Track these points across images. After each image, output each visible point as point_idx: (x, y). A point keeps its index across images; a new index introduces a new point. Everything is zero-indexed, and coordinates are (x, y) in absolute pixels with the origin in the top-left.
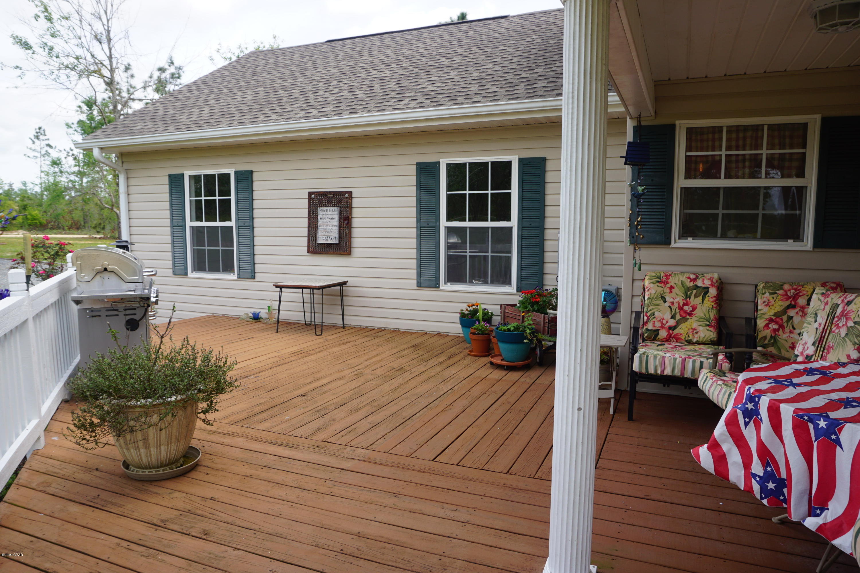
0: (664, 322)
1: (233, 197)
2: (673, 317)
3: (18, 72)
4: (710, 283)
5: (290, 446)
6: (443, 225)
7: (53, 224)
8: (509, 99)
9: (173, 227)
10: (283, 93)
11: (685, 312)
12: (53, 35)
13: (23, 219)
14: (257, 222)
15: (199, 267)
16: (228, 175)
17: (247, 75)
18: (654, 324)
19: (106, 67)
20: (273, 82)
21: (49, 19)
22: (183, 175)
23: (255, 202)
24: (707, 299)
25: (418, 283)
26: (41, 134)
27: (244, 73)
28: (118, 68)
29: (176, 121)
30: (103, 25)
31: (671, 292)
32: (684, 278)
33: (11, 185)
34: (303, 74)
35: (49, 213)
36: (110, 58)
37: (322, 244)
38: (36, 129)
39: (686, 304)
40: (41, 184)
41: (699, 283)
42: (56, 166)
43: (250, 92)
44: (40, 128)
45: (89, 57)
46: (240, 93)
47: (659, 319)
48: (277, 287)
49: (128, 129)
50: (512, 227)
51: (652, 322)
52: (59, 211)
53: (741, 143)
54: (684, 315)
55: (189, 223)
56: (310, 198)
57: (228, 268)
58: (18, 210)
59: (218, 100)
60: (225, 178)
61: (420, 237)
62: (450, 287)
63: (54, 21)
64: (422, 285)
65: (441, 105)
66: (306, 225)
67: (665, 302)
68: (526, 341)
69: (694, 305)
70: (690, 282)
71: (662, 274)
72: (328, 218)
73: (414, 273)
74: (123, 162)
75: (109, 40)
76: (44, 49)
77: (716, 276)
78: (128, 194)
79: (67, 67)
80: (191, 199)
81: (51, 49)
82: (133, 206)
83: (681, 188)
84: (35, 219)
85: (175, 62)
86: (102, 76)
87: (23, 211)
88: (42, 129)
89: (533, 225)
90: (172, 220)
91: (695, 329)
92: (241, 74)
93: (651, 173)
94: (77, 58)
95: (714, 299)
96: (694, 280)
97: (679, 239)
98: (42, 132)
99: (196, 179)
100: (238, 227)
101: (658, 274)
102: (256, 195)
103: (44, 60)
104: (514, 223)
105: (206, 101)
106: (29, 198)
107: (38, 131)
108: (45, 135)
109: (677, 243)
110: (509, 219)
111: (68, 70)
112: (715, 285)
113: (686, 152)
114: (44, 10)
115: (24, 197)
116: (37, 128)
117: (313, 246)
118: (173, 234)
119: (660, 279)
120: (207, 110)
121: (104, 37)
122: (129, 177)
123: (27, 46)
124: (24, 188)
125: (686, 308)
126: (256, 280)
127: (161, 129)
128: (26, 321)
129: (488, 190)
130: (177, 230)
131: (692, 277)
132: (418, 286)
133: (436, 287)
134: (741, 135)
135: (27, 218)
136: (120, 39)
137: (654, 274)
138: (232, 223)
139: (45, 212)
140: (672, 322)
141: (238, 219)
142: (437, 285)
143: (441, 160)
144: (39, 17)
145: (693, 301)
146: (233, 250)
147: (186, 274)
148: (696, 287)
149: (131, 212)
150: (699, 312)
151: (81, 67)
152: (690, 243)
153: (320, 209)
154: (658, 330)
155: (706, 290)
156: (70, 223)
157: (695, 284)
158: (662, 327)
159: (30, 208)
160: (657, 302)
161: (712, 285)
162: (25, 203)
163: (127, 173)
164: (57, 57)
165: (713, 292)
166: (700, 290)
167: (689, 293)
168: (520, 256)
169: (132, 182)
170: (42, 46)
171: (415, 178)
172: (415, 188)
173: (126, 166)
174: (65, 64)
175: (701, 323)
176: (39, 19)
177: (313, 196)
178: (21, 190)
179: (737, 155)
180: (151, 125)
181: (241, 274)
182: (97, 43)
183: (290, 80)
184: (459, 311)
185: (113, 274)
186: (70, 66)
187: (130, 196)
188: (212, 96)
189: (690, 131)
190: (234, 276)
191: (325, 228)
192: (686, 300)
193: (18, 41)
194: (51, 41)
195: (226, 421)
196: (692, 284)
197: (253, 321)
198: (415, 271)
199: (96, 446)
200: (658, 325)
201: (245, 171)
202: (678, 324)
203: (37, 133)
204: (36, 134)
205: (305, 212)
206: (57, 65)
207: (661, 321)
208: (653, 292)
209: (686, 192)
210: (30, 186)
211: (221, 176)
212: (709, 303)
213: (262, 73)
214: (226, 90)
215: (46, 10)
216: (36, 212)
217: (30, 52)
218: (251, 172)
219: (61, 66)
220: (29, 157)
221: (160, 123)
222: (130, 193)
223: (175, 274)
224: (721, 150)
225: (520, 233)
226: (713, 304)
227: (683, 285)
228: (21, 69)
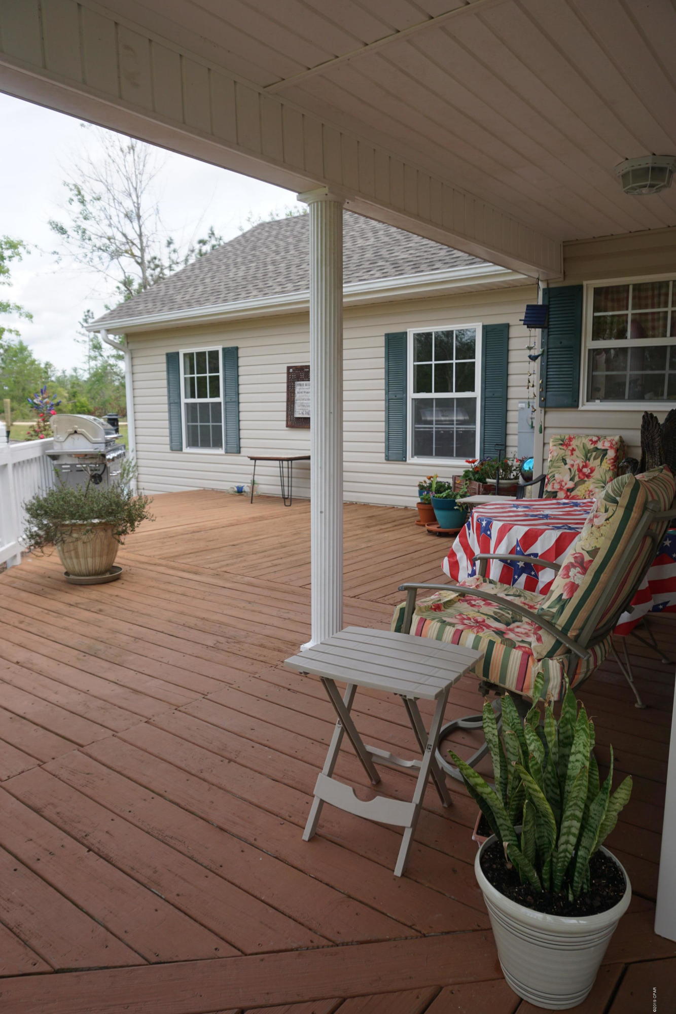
0: (563, 484)
1: (221, 374)
2: (572, 479)
3: (56, 257)
4: (609, 445)
5: (196, 573)
6: (410, 397)
7: (100, 411)
8: (467, 265)
9: (170, 404)
10: (271, 268)
11: (584, 474)
12: (86, 218)
13: (72, 406)
14: (242, 398)
15: (193, 443)
16: (217, 352)
17: (247, 250)
18: (553, 486)
19: (137, 246)
20: (267, 255)
21: (82, 202)
22: (178, 353)
23: (240, 378)
24: (605, 461)
25: (386, 456)
26: (90, 317)
27: (245, 247)
28: (148, 246)
29: (172, 301)
30: (134, 203)
31: (572, 454)
32: (586, 441)
33: (64, 372)
34: (296, 247)
35: (97, 400)
36: (140, 236)
37: (299, 418)
38: (85, 312)
39: (585, 466)
40: (89, 369)
41: (600, 445)
42: (96, 350)
43: (243, 268)
44: (88, 311)
45: (119, 237)
46: (234, 270)
47: (558, 481)
48: (252, 458)
49: (130, 311)
50: (475, 398)
51: (551, 484)
52: (107, 398)
53: (656, 300)
54: (583, 477)
55: (184, 400)
56: (288, 373)
57: (217, 444)
58: (68, 397)
59: (213, 277)
60: (214, 355)
61: (388, 409)
62: (417, 460)
63: (86, 203)
64: (390, 459)
65: (422, 271)
66: (285, 399)
67: (566, 464)
68: (455, 508)
69: (592, 467)
70: (592, 444)
71: (567, 437)
72: (305, 392)
73: (382, 447)
74: (128, 343)
75: (139, 217)
76: (78, 232)
77: (617, 438)
78: (133, 374)
79: (100, 248)
80: (186, 376)
81: (84, 232)
82: (137, 384)
83: (589, 350)
84: (83, 407)
85: (215, 233)
86: (133, 256)
87: (73, 398)
88: (90, 312)
89: (496, 395)
90: (169, 397)
91: (591, 491)
92: (242, 248)
93: (560, 336)
94: (109, 239)
95: (612, 461)
96: (596, 442)
97: (587, 401)
98: (90, 315)
99: (189, 356)
100: (226, 403)
101: (563, 437)
102: (242, 370)
103: (79, 243)
104: (477, 393)
105: (203, 279)
106: (78, 385)
107: (86, 314)
108: (93, 318)
109: (585, 406)
110: (473, 390)
111: (101, 252)
112: (615, 447)
113: (594, 312)
114: (77, 193)
115: (74, 383)
116: (86, 310)
117: (291, 420)
118: (170, 411)
119: (563, 441)
120: (201, 288)
121: (134, 215)
122: (134, 356)
123: (62, 231)
124: (74, 374)
125: (585, 470)
126: (242, 454)
127: (157, 310)
128: (5, 466)
129: (431, 361)
130: (173, 407)
131: (595, 439)
132: (386, 460)
133: (403, 461)
134: (656, 292)
135: (76, 406)
136: (150, 216)
137: (559, 437)
138: (220, 399)
139: (93, 398)
140: (570, 485)
141: (225, 395)
142: (403, 459)
143: (408, 330)
144: (72, 200)
145: (593, 463)
146: (221, 426)
147: (181, 450)
148: (596, 449)
149: (136, 391)
150: (596, 475)
151: (113, 248)
152: (597, 405)
153: (297, 383)
154: (557, 492)
155: (605, 452)
156: (117, 410)
157: (596, 446)
158: (561, 489)
159: (78, 395)
160: (559, 464)
161: (611, 447)
162: (75, 390)
163: (131, 353)
164: (90, 239)
165: (611, 454)
166: (599, 452)
167: (589, 455)
168: (483, 427)
169: (136, 361)
170: (76, 229)
171: (383, 349)
172: (384, 359)
173: (131, 346)
174: (97, 246)
175: (597, 485)
176: (73, 203)
177: (291, 370)
178: (72, 376)
179: (653, 313)
180: (150, 305)
181: (228, 448)
182: (128, 222)
183: (283, 254)
184: (418, 484)
185: (81, 436)
186: (102, 248)
187: (135, 375)
188: (210, 274)
189: (598, 291)
190: (221, 451)
191: (302, 402)
192: (585, 463)
193: (54, 226)
194: (85, 224)
195: (158, 557)
196: (592, 446)
197: (237, 494)
198: (384, 444)
199: (42, 554)
200: (557, 486)
201: (232, 348)
202: (576, 485)
203: (86, 316)
204: (84, 318)
205: (284, 387)
206: (90, 247)
207: (560, 483)
208: (555, 454)
209: (594, 353)
210: (80, 372)
211: (211, 353)
212: (607, 465)
213: (261, 247)
214: (223, 267)
215: (79, 193)
216: (83, 399)
217: (65, 236)
218: (237, 348)
219: (94, 248)
220: (78, 341)
221: (159, 304)
222: (134, 372)
223: (172, 449)
224: (627, 309)
225: (483, 404)
226: (610, 466)
227: (584, 448)
228: (58, 254)
